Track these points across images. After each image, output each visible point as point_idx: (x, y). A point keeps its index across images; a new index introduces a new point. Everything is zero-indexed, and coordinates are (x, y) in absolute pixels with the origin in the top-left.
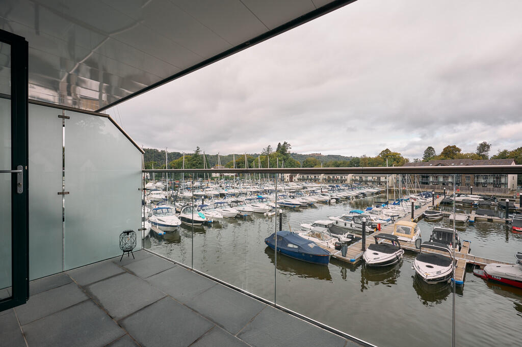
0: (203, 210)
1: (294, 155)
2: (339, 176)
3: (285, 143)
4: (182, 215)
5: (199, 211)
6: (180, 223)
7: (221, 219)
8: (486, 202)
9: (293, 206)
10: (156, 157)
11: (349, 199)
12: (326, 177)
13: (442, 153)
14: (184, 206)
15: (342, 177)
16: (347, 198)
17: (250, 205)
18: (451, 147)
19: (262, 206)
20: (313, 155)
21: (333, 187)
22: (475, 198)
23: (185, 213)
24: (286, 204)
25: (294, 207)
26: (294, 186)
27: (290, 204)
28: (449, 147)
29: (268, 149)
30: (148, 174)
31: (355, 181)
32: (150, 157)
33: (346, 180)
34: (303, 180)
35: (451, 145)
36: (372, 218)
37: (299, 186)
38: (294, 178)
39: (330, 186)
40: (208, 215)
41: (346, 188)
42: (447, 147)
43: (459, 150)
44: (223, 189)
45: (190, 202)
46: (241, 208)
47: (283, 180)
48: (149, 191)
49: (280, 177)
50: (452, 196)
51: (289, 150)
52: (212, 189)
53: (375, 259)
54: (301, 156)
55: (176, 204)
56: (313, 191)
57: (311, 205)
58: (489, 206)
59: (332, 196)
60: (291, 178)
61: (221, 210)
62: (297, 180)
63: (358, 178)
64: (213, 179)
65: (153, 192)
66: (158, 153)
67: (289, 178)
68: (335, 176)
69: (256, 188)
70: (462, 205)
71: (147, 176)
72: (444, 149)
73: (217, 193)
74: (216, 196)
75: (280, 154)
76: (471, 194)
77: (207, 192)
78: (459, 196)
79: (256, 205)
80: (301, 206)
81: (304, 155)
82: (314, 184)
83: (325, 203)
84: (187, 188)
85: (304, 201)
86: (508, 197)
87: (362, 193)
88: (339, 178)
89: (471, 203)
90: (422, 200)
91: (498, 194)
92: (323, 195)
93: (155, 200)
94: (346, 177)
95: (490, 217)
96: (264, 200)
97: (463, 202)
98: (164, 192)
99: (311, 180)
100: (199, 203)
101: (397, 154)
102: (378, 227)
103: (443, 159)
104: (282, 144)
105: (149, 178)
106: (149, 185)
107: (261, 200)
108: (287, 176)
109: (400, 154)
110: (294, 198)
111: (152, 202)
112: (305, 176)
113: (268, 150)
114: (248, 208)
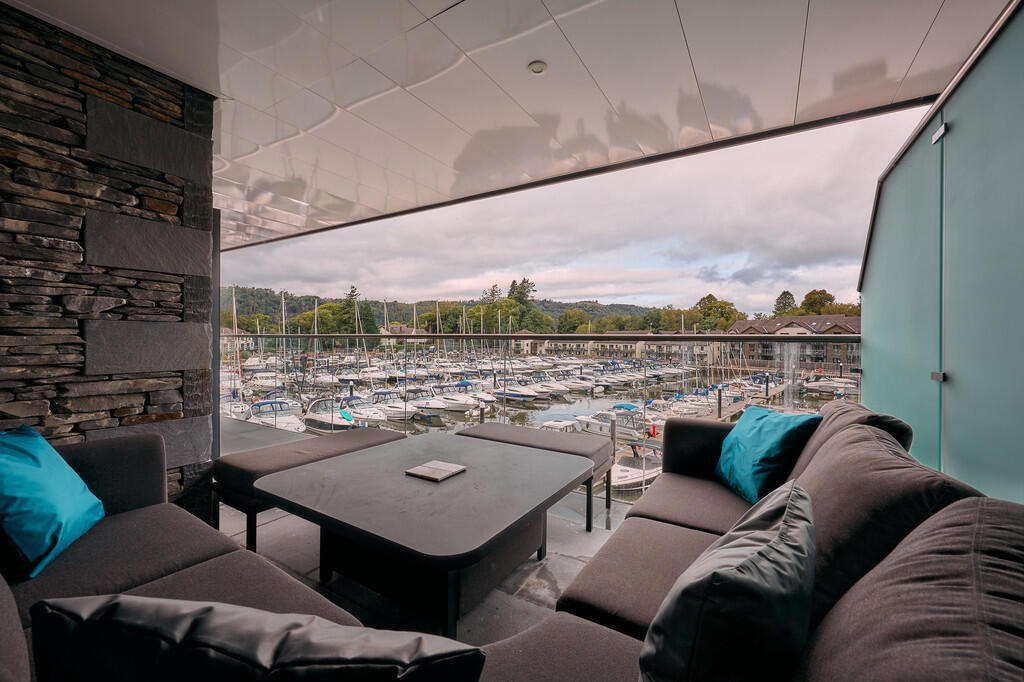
0: (352, 406)
1: (546, 304)
2: (622, 345)
3: (524, 281)
4: (310, 415)
5: (342, 408)
6: (303, 428)
7: (382, 421)
9: (522, 399)
10: (271, 305)
11: (631, 387)
12: (598, 345)
13: (804, 303)
14: (314, 399)
15: (626, 347)
16: (627, 384)
17: (441, 397)
18: (818, 293)
19: (463, 399)
20: (581, 305)
21: (607, 364)
23: (315, 412)
24: (511, 395)
25: (524, 401)
26: (536, 362)
27: (518, 396)
28: (814, 293)
29: (493, 292)
30: (251, 341)
31: (649, 353)
32: (256, 305)
33: (634, 352)
34: (557, 351)
35: (818, 289)
36: (647, 417)
37: (545, 364)
38: (539, 349)
39: (601, 363)
40: (357, 416)
41: (630, 366)
43: (831, 298)
44: (399, 368)
45: (328, 393)
46: (422, 403)
47: (518, 352)
48: (250, 373)
49: (513, 346)
50: (808, 380)
51: (531, 294)
52: (376, 369)
53: (620, 478)
54: (561, 306)
55: (302, 396)
56: (567, 371)
57: (556, 397)
59: (597, 381)
60: (534, 348)
61: (385, 407)
62: (544, 352)
63: (654, 348)
64: (382, 350)
65: (258, 375)
66: (275, 297)
67: (529, 348)
68: (615, 345)
69: (462, 367)
71: (248, 344)
72: (806, 297)
73: (383, 375)
74: (382, 382)
75: (513, 301)
76: (841, 377)
77: (366, 375)
78: (817, 379)
79: (454, 397)
80: (536, 399)
81: (567, 304)
82: (576, 360)
83: (584, 393)
84: (328, 367)
85: (545, 390)
87: (655, 376)
88: (622, 349)
89: (832, 392)
90: (751, 388)
92: (583, 379)
93: (264, 389)
94: (633, 345)
96: (469, 387)
98: (281, 376)
99: (570, 351)
100: (346, 394)
101: (726, 304)
102: (651, 431)
103: (803, 315)
104: (519, 282)
105: (252, 348)
106: (252, 361)
107: (464, 387)
108: (526, 345)
109: (732, 304)
110: (526, 384)
111: (255, 394)
112: (560, 344)
113: (493, 294)
114: (437, 402)
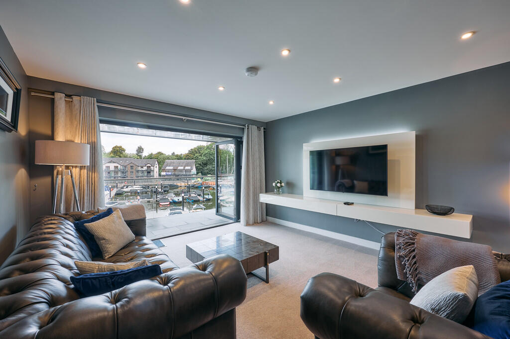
8: (144, 190)
13: (112, 152)
18: (118, 147)
22: (137, 188)
42: (115, 147)
43: (124, 150)
50: (122, 188)
58: (146, 193)
70: (130, 194)
72: (113, 148)
76: (135, 185)
78: (127, 187)
86: (157, 185)
89: (136, 192)
91: (150, 184)
95: (148, 200)
97: (131, 192)
103: (113, 157)
